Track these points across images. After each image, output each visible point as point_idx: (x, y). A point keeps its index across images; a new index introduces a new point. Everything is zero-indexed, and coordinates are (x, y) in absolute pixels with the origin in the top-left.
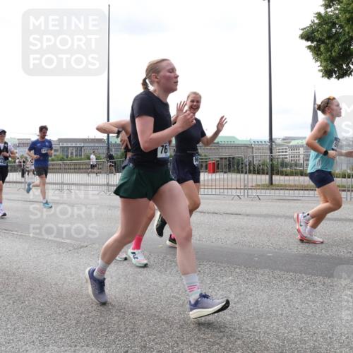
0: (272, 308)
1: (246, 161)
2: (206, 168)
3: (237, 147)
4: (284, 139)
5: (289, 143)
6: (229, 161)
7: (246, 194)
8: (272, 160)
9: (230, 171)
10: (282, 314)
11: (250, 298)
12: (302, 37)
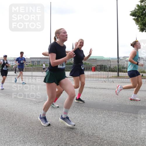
0: (119, 127)
1: (108, 66)
2: (91, 69)
3: (104, 61)
4: (123, 57)
5: (126, 59)
6: (101, 66)
7: (108, 80)
8: (118, 66)
9: (101, 71)
10: (123, 130)
11: (110, 123)
12: (131, 15)
